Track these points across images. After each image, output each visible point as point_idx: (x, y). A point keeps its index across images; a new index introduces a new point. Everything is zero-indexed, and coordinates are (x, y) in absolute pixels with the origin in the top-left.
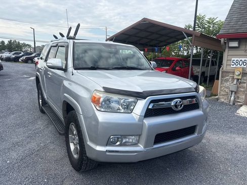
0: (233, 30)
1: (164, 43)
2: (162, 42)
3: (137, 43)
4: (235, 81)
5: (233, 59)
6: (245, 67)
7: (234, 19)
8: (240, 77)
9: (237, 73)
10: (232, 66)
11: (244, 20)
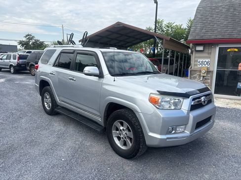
0: (199, 37)
1: (130, 44)
2: (128, 42)
3: (107, 44)
4: (202, 78)
5: (199, 60)
6: (209, 66)
7: (198, 27)
8: (205, 75)
9: (203, 71)
10: (198, 66)
11: (207, 29)
